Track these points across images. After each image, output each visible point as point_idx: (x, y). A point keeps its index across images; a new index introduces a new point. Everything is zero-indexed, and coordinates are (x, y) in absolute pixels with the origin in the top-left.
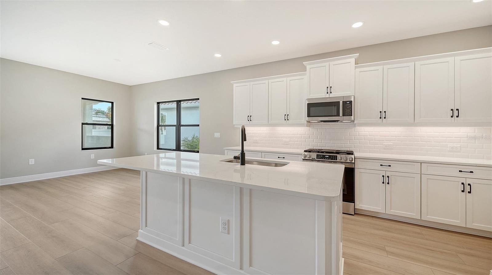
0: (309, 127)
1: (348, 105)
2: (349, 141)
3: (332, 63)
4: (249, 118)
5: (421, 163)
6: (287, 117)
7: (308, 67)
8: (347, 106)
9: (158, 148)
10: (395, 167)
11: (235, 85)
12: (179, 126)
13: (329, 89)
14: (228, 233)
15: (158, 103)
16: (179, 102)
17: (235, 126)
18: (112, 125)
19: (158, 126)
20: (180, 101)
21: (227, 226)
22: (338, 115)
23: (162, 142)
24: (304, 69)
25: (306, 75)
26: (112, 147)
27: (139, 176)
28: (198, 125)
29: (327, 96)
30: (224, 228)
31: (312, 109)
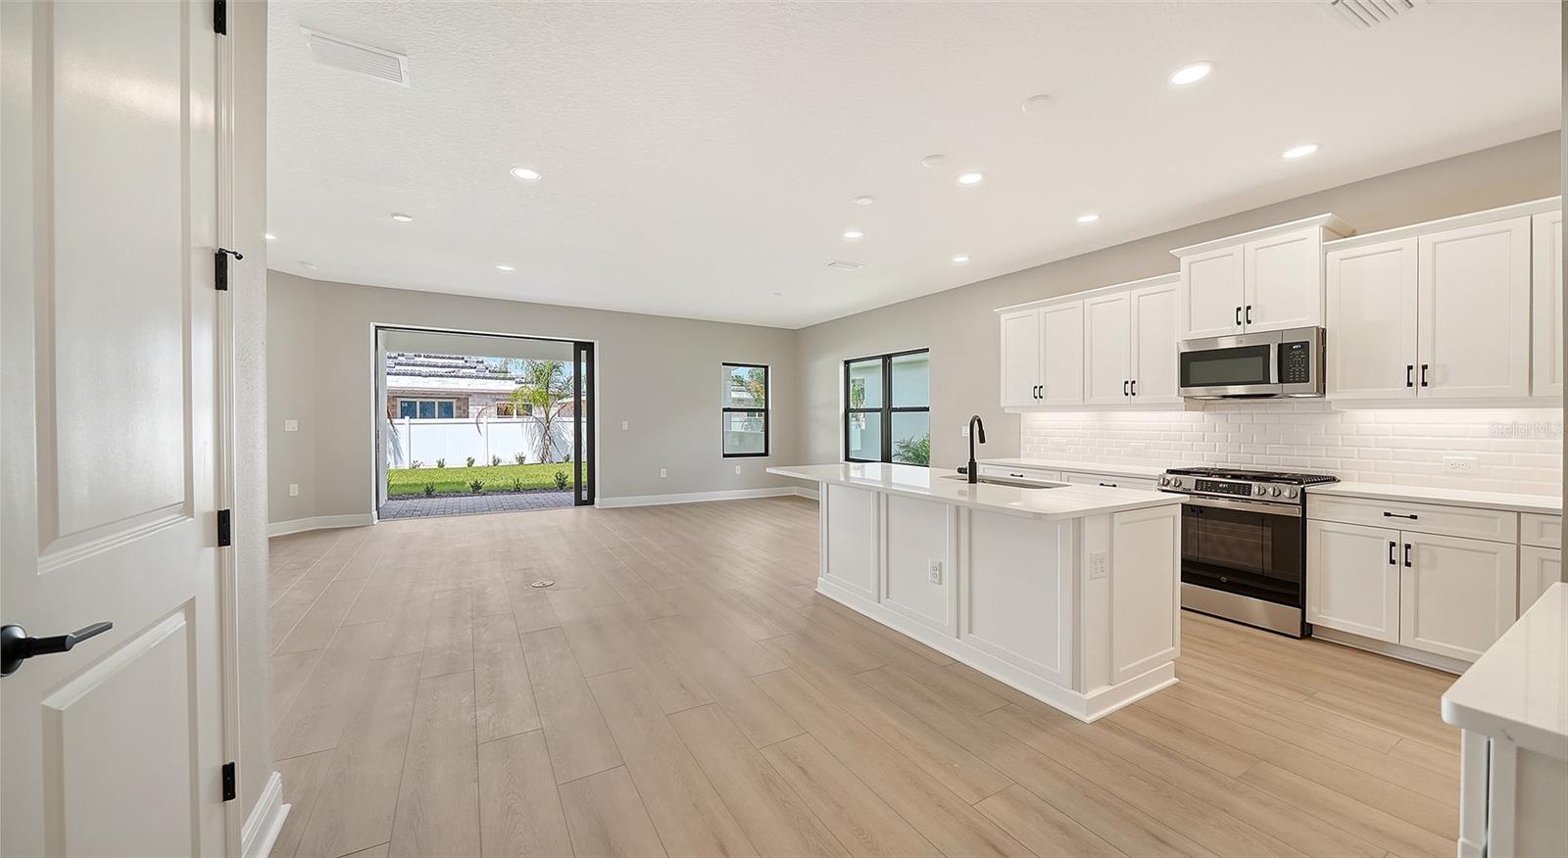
0: (1203, 411)
1: (1298, 352)
2: (1326, 449)
3: (1250, 245)
4: (1038, 392)
5: (1519, 513)
6: (1130, 388)
7: (1184, 262)
8: (1294, 355)
9: (847, 459)
10: (1429, 522)
11: (1003, 317)
12: (887, 410)
13: (1244, 314)
14: (940, 584)
15: (847, 363)
16: (887, 359)
17: (1006, 411)
18: (766, 411)
19: (847, 410)
20: (890, 356)
21: (937, 572)
22: (1266, 380)
23: (855, 446)
24: (1174, 266)
25: (1179, 280)
26: (766, 454)
27: (816, 513)
28: (927, 409)
29: (1240, 330)
30: (934, 576)
31: (1194, 366)
